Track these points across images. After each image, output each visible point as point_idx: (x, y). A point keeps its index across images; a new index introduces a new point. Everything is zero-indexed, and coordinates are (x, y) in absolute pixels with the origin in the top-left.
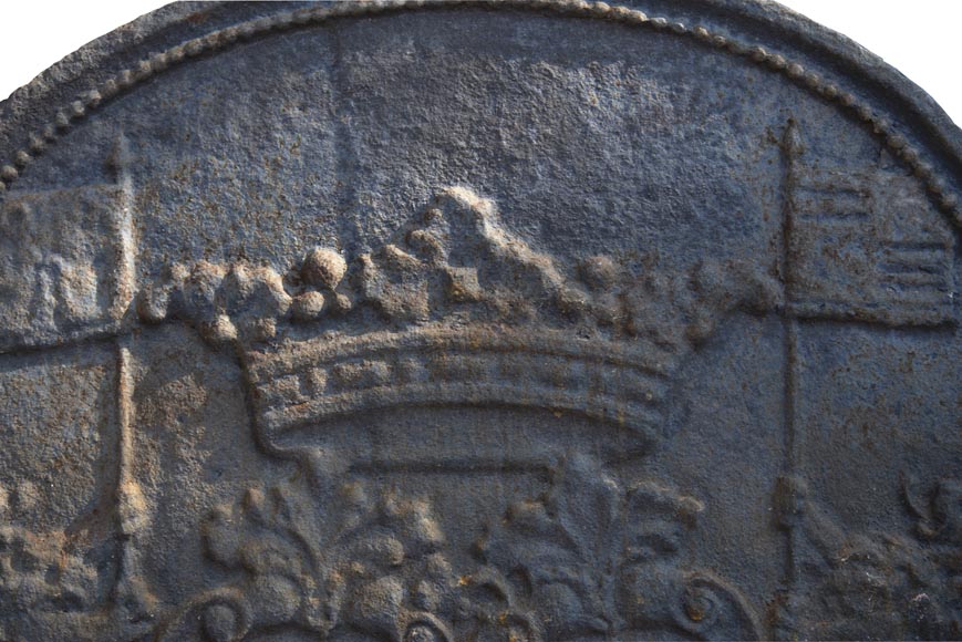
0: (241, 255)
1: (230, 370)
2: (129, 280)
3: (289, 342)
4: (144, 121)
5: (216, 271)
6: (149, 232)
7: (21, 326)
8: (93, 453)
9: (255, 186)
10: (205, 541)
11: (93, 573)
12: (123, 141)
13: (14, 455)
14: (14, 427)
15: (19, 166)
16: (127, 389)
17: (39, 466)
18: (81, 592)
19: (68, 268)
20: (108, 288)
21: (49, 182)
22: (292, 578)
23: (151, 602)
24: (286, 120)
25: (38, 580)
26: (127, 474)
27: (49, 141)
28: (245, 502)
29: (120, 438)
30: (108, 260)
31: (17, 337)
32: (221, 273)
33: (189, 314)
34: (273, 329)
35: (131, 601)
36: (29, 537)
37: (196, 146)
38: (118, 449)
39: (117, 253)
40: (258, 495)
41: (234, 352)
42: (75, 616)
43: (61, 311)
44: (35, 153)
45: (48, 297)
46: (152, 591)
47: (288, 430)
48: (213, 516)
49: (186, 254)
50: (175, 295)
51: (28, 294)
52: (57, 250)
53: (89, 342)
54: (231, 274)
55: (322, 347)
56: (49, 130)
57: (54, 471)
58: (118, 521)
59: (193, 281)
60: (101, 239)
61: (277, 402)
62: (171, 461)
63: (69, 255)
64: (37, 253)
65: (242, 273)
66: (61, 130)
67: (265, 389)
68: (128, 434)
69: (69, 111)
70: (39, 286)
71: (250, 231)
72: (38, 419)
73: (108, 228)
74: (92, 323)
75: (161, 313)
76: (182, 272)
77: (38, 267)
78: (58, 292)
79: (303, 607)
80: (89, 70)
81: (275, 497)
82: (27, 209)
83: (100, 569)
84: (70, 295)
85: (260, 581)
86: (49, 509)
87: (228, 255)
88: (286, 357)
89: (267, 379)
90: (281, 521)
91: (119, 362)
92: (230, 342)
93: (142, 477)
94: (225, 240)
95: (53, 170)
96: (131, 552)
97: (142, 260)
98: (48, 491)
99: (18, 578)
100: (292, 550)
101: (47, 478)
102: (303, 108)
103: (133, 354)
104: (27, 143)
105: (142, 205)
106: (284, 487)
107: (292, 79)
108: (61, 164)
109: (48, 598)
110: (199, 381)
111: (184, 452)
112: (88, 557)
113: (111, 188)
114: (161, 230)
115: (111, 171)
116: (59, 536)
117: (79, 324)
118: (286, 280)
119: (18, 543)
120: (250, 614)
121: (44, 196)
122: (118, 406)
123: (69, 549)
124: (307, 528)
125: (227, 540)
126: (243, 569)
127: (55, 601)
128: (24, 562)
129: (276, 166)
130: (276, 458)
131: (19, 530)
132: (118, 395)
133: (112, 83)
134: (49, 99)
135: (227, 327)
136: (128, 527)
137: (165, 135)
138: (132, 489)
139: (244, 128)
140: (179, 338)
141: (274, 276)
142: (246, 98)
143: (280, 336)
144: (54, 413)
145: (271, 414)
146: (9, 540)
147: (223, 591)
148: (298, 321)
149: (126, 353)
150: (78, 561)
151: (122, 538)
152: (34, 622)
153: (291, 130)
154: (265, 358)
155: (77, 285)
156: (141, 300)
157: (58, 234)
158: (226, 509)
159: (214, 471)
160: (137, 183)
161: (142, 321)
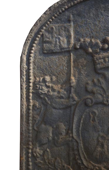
0: (93, 37)
1: (90, 58)
2: (72, 41)
3: (101, 53)
4: (75, 12)
5: (88, 40)
6: (76, 32)
7: (53, 48)
8: (66, 71)
9: (95, 25)
10: (86, 88)
11: (66, 93)
12: (71, 16)
13: (51, 71)
14: (52, 66)
15: (52, 19)
16: (72, 60)
17: (56, 73)
18: (64, 96)
19: (61, 38)
20: (69, 42)
21: (57, 23)
22: (101, 95)
23: (76, 98)
24: (101, 13)
25: (56, 93)
26: (72, 75)
27: (58, 15)
28: (93, 81)
29: (71, 69)
30: (69, 37)
31: (52, 50)
32: (89, 40)
33: (83, 48)
34: (99, 51)
35: (73, 98)
36: (54, 86)
37: (85, 17)
38: (70, 71)
39: (70, 36)
40: (95, 80)
41: (91, 55)
42: (62, 100)
43: (60, 46)
44: (55, 17)
45: (58, 43)
46: (76, 96)
47: (101, 69)
48: (87, 84)
49: (83, 36)
50: (81, 44)
51: (54, 43)
52: (59, 35)
53: (65, 52)
54: (91, 41)
55: (107, 54)
56: (58, 13)
57: (59, 74)
58: (70, 84)
59: (84, 42)
60: (67, 33)
61: (99, 64)
62: (80, 73)
63: (61, 36)
64: (56, 35)
65: (93, 40)
66: (60, 13)
67: (97, 61)
68: (72, 68)
69: (62, 10)
70: (56, 41)
71: (94, 33)
72: (56, 65)
73: (69, 31)
74: (66, 48)
75: (78, 47)
76: (82, 40)
77: (56, 38)
78: (60, 43)
79: (103, 100)
80: (65, 2)
81: (99, 80)
82: (54, 27)
83: (67, 92)
84: (62, 43)
85: (96, 95)
86: (58, 81)
87: (90, 37)
88: (101, 56)
89: (97, 60)
90: (99, 85)
91: (70, 56)
92: (91, 53)
93: (74, 76)
94: (90, 34)
95: (58, 21)
96: (73, 89)
97: (75, 37)
98: (58, 78)
99: (52, 93)
100: (101, 90)
101: (57, 76)
102: (104, 11)
103: (73, 54)
104: (54, 16)
105: (75, 28)
106: (100, 79)
107: (102, 6)
108: (60, 19)
109: (58, 97)
110: (85, 59)
111: (82, 72)
112: (65, 89)
113: (69, 24)
114: (78, 32)
115: (69, 21)
116: (59, 86)
117: (63, 48)
118: (101, 42)
119: (52, 87)
120: (94, 101)
121: (57, 25)
122: (70, 63)
123: (61, 88)
124: (104, 86)
125: (90, 88)
126: (93, 93)
127: (59, 97)
128: (53, 90)
129: (99, 21)
130: (99, 74)
131: (52, 85)
132: (70, 61)
133: (69, 5)
134: (58, 7)
135: (90, 50)
136: (72, 85)
137: (79, 15)
138: (73, 78)
139: (94, 14)
140: (81, 52)
141: (99, 41)
142: (94, 9)
143: (100, 52)
144: (59, 64)
145: (98, 66)
146: (51, 86)
147: (89, 96)
148: (103, 50)
149: (72, 54)
150: (63, 90)
151: (71, 86)
152: (55, 101)
153: (102, 15)
154: (97, 56)
155: (63, 41)
156: (75, 45)
157: (59, 32)
158: (90, 82)
159: (87, 75)
160: (74, 23)
161: (75, 48)
